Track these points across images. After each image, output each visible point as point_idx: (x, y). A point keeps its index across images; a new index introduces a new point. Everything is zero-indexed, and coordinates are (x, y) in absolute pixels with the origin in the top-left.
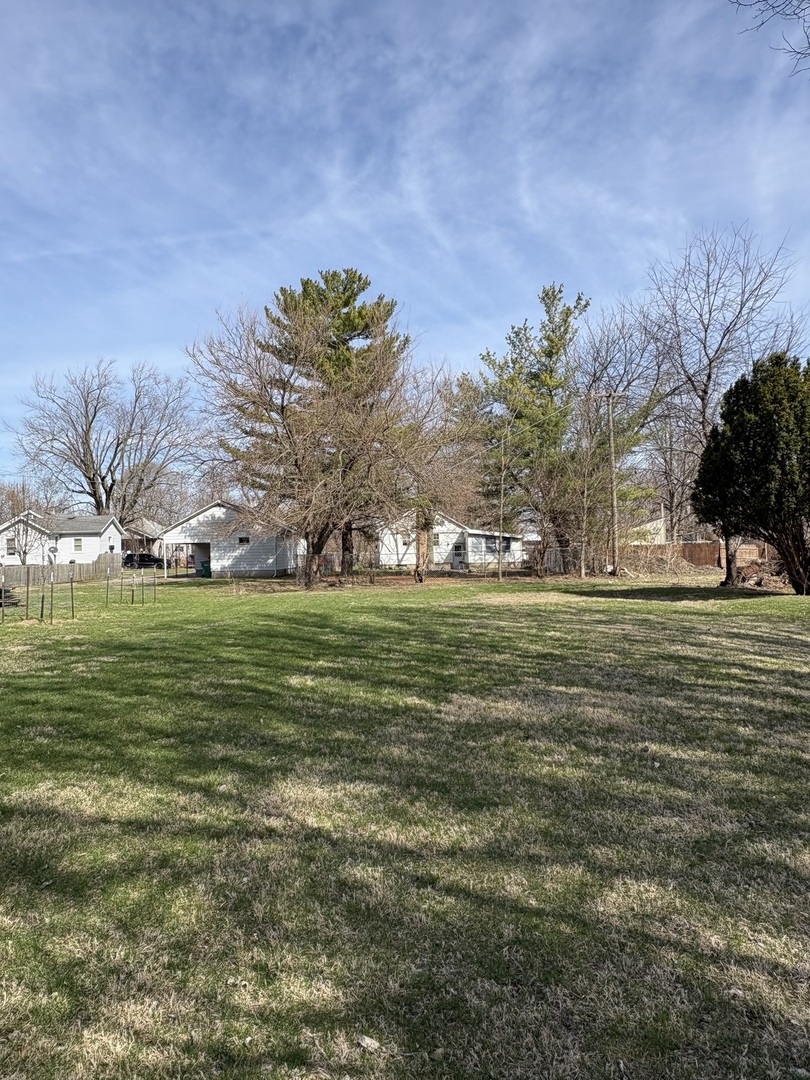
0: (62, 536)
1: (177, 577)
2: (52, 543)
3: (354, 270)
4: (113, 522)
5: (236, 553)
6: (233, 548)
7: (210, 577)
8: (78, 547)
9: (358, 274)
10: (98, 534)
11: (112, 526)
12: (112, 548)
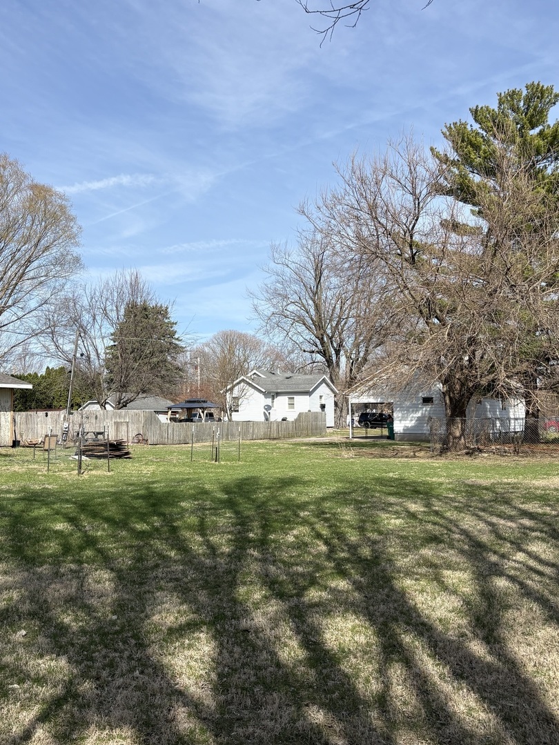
0: (278, 394)
1: (366, 438)
2: (269, 401)
3: (536, 83)
4: (324, 381)
5: (419, 414)
6: (415, 408)
7: (394, 439)
8: (291, 405)
9: (541, 85)
10: (309, 393)
11: (324, 384)
12: (323, 407)
